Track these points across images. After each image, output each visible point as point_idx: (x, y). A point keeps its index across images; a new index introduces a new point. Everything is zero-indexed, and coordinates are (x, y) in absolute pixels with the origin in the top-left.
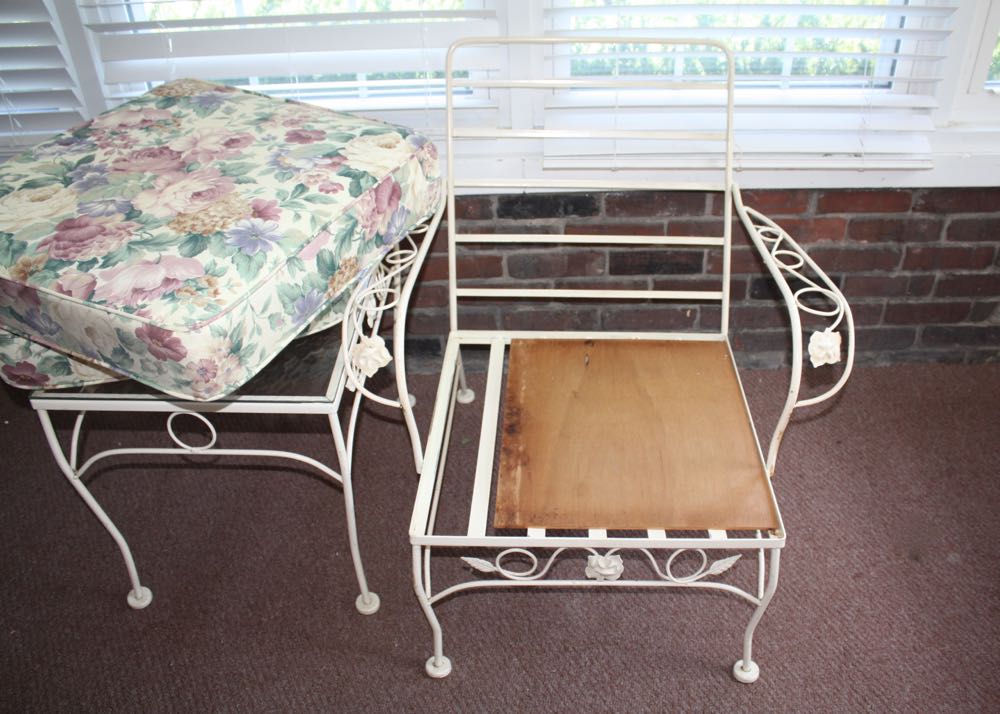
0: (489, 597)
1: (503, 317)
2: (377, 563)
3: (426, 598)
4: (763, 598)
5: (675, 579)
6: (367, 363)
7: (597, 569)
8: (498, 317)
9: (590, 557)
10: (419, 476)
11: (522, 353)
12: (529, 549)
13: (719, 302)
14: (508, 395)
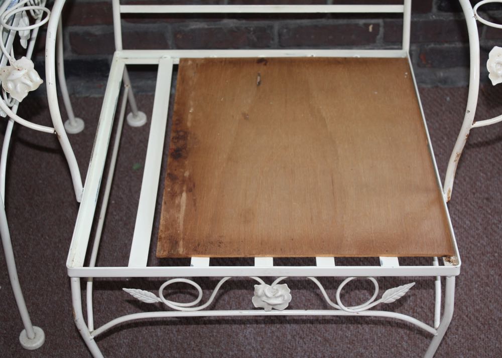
0: (159, 330)
1: (175, 34)
2: (42, 295)
3: (89, 332)
4: (439, 327)
5: (346, 309)
6: (15, 87)
7: (264, 298)
8: (169, 36)
9: (256, 286)
10: (79, 204)
11: (191, 73)
12: (194, 279)
13: (400, 16)
14: (174, 118)
